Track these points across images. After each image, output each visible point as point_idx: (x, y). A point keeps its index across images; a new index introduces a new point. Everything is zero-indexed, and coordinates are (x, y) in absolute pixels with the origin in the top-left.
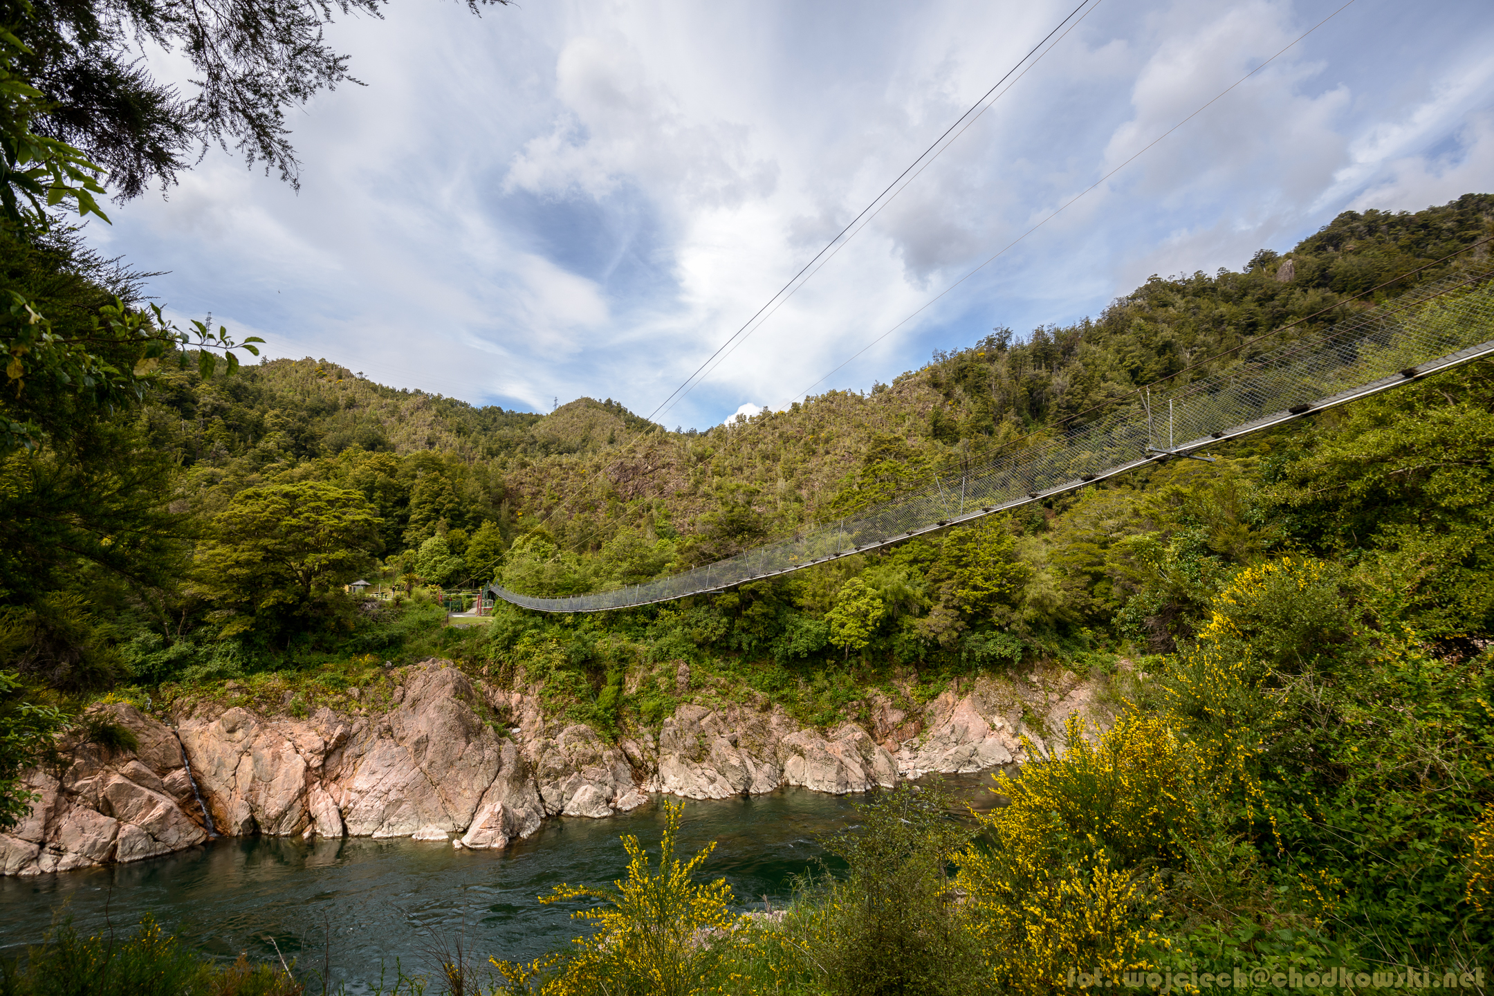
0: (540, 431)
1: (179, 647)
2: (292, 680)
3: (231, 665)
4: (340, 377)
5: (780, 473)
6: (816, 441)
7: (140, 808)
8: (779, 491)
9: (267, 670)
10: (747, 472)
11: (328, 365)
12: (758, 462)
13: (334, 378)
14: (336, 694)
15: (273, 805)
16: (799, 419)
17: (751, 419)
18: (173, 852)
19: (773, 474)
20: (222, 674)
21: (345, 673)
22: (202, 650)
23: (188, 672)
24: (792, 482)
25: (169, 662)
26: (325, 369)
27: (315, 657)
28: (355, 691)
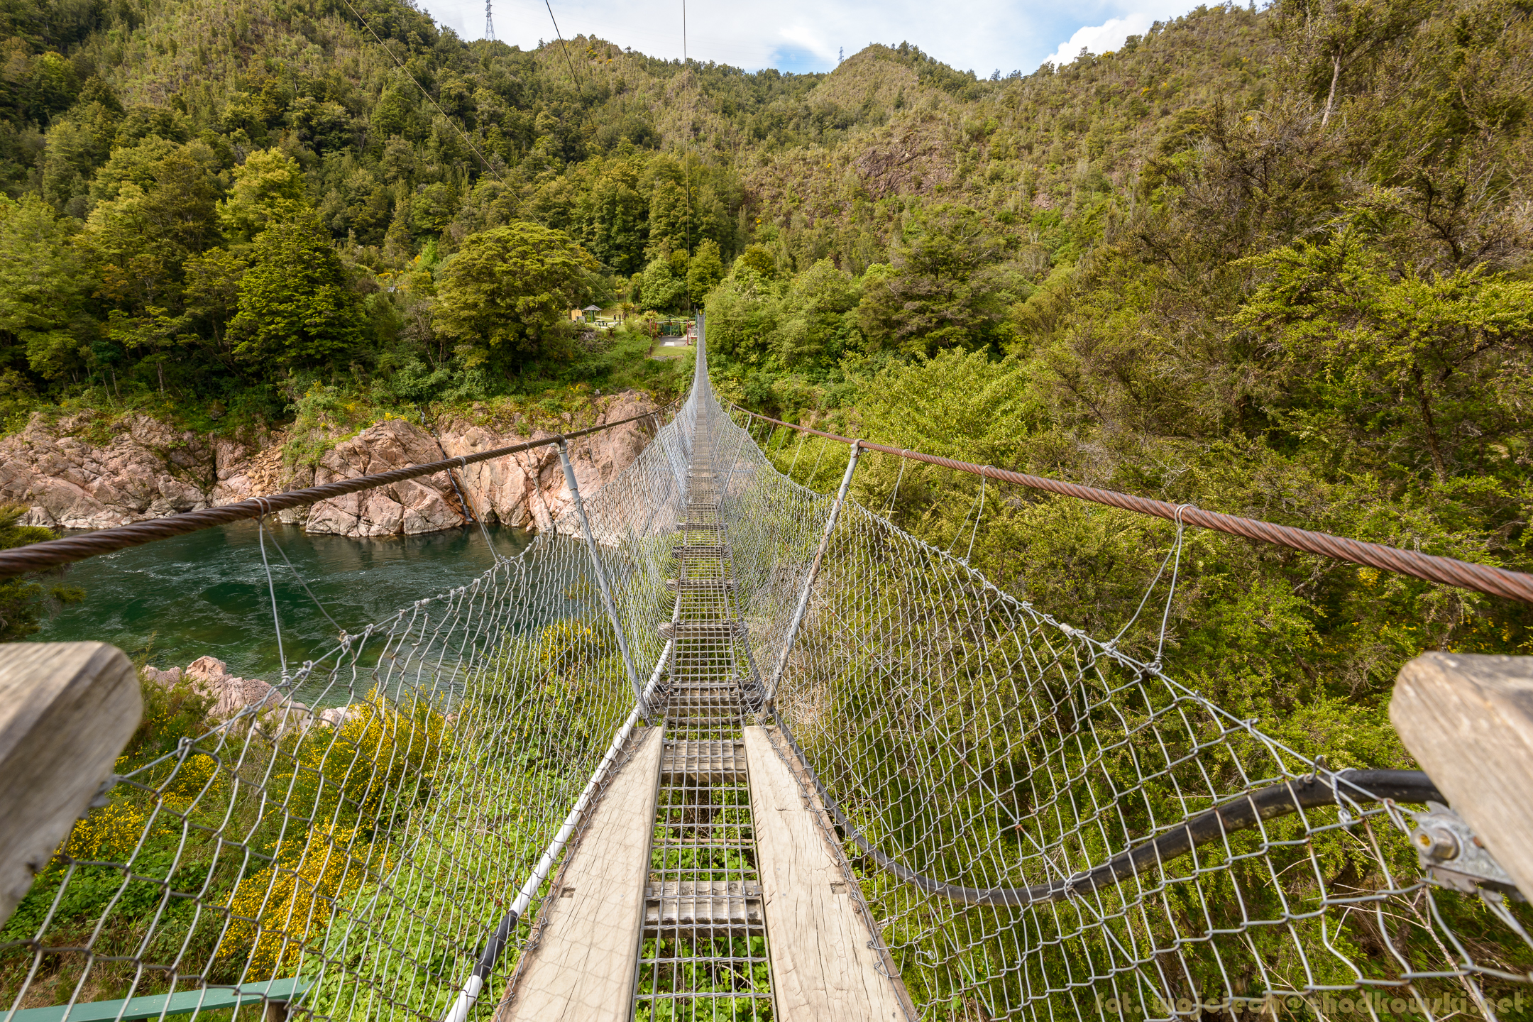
0: (815, 99)
1: (439, 374)
2: (521, 403)
3: (477, 390)
4: (609, 57)
5: (1085, 150)
6: (1150, 97)
7: (416, 498)
8: (1075, 177)
9: (505, 393)
10: (1037, 152)
11: (598, 42)
12: (1056, 134)
13: (604, 57)
14: (553, 417)
15: (505, 504)
16: (1131, 63)
17: (1061, 68)
18: (440, 531)
19: (1073, 153)
20: (470, 396)
21: (562, 399)
22: (456, 376)
23: (445, 394)
24: (1100, 162)
25: (432, 386)
26: (596, 48)
27: (540, 384)
28: (567, 416)
